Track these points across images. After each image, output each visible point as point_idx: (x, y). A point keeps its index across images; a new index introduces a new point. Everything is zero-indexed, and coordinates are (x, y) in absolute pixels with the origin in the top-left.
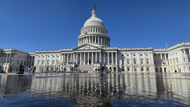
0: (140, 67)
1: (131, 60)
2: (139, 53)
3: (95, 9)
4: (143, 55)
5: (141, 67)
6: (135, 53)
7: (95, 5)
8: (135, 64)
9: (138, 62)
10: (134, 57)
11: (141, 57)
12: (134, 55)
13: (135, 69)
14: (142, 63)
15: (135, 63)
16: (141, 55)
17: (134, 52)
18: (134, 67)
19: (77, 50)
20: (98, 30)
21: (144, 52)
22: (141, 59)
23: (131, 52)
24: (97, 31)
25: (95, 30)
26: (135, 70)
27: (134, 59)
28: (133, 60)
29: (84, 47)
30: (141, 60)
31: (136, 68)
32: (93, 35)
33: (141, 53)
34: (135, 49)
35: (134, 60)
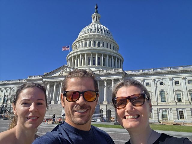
0: (174, 109)
1: (154, 94)
2: (172, 79)
3: (97, 11)
4: (182, 82)
5: (177, 109)
6: (162, 80)
7: (97, 6)
8: (163, 103)
9: (171, 98)
10: (160, 87)
11: (177, 87)
12: (162, 84)
13: (164, 113)
14: (179, 100)
15: (163, 100)
16: (177, 83)
17: (161, 77)
18: (160, 109)
19: (49, 78)
20: (97, 43)
21: (184, 75)
22: (176, 91)
23: (154, 77)
24: (94, 45)
25: (92, 43)
26: (164, 116)
27: (162, 92)
28: (158, 94)
29: (61, 72)
30: (177, 95)
31: (166, 111)
32: (86, 52)
33: (176, 79)
34: (163, 70)
35: (161, 94)
